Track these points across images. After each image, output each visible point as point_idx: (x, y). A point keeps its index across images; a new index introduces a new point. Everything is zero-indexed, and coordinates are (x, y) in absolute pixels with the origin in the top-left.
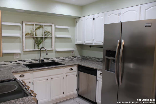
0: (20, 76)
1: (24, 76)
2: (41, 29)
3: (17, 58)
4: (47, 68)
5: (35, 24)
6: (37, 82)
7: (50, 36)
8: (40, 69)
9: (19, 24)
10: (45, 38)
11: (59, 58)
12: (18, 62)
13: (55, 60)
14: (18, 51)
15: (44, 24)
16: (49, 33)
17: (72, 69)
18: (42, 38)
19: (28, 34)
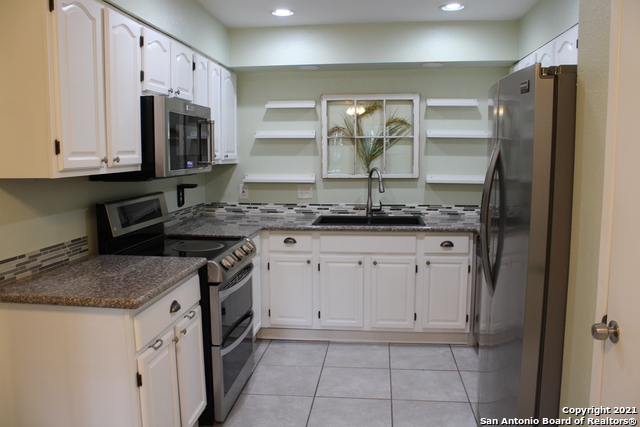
0: (286, 241)
1: (295, 242)
2: (377, 113)
3: (307, 196)
4: (360, 230)
5: (355, 98)
6: (330, 264)
7: (407, 134)
8: (337, 230)
9: (311, 104)
10: (392, 140)
11: (440, 206)
12: (309, 208)
13: (422, 212)
14: (309, 178)
15: (384, 98)
16: (404, 127)
17: (450, 245)
18: (379, 141)
19: (337, 129)
